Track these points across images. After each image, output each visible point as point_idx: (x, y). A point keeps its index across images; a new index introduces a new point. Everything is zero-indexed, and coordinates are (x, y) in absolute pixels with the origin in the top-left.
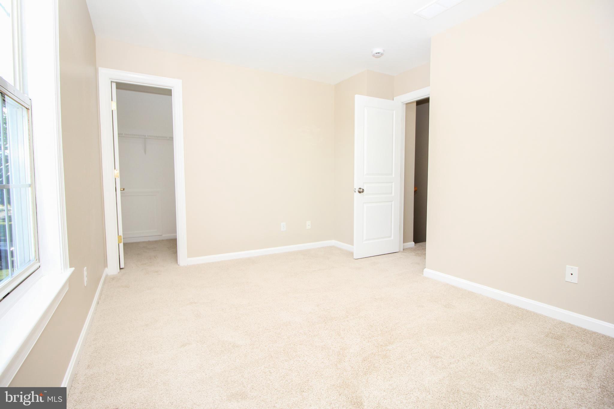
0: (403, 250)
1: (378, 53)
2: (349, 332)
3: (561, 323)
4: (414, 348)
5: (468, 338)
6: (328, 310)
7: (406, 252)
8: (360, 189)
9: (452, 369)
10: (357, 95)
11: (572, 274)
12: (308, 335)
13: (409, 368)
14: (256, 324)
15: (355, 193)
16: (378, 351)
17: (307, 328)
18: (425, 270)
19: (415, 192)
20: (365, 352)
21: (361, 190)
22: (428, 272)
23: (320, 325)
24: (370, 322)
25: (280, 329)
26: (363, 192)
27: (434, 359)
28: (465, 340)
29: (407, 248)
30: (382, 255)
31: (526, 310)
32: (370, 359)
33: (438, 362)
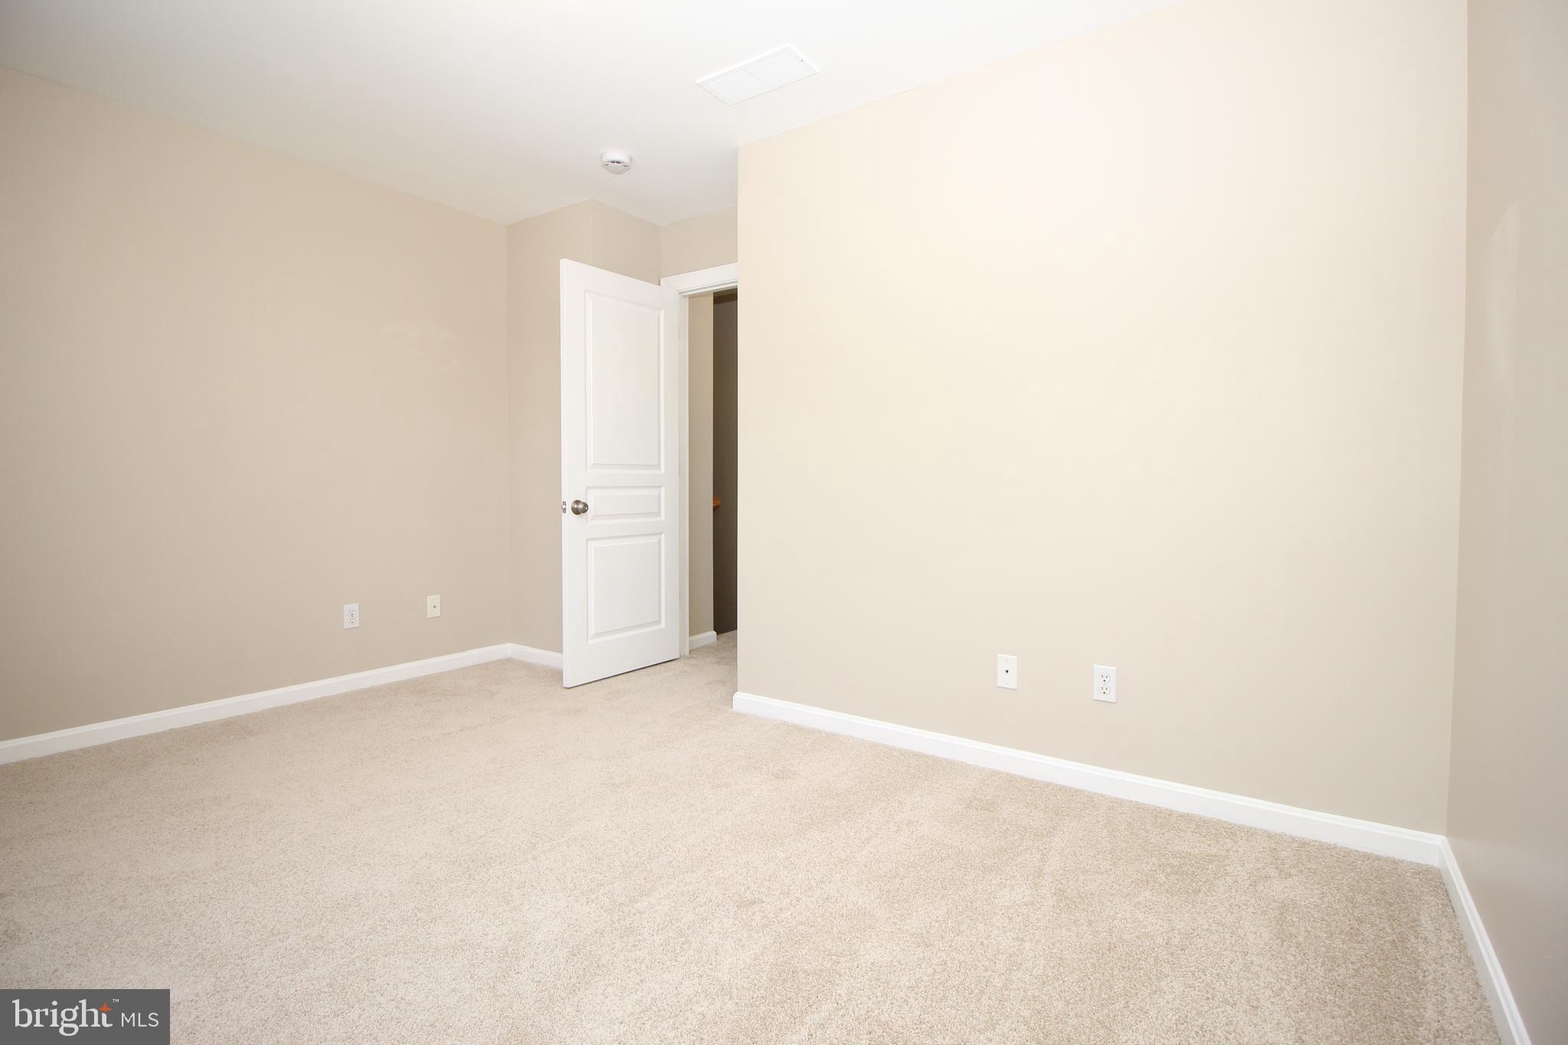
0: (690, 653)
1: (618, 162)
2: (536, 889)
3: (994, 773)
4: (700, 892)
5: (821, 841)
6: (480, 837)
7: (695, 656)
8: (577, 502)
9: (783, 924)
10: (565, 260)
11: (1007, 671)
12: (415, 922)
13: (686, 947)
14: (236, 923)
15: (563, 514)
16: (611, 920)
17: (413, 902)
18: (738, 696)
19: (715, 509)
20: (576, 931)
21: (581, 506)
22: (742, 700)
23: (452, 885)
24: (597, 848)
25: (323, 924)
26: (585, 511)
27: (745, 909)
28: (814, 847)
29: (699, 648)
30: (638, 671)
31: (934, 756)
32: (588, 948)
33: (754, 914)
